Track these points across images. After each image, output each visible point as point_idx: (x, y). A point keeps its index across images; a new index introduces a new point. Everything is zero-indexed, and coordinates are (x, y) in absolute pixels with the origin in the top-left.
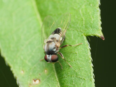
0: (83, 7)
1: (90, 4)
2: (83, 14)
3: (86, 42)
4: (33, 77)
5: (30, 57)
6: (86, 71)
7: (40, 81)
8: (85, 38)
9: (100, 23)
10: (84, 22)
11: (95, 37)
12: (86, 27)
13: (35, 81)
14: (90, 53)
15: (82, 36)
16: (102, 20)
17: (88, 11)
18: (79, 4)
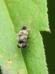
0: (38, 13)
1: (41, 11)
2: (38, 18)
3: (40, 35)
4: (8, 59)
5: (6, 46)
6: (40, 53)
7: (12, 61)
8: (39, 33)
9: (48, 22)
10: (38, 23)
11: (45, 31)
12: (39, 26)
13: (9, 61)
14: (42, 42)
15: (37, 31)
16: (49, 21)
17: (41, 16)
18: (35, 11)
